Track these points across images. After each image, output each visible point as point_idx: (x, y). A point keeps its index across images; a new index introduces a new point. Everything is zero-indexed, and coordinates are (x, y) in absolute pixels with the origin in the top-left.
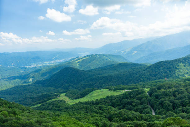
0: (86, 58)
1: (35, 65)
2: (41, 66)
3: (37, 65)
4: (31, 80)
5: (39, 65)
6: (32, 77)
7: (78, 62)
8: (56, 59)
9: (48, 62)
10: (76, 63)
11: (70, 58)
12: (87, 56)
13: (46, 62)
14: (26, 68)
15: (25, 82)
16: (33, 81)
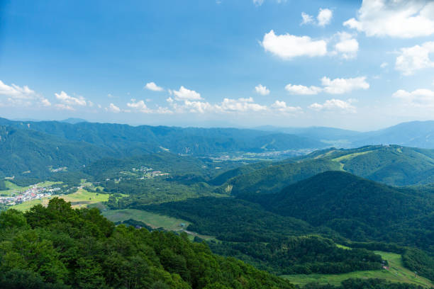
1: (227, 158)
2: (241, 161)
3: (231, 157)
4: (229, 188)
5: (237, 159)
6: (232, 183)
7: (342, 162)
8: (270, 148)
9: (254, 154)
10: (338, 164)
11: (308, 152)
13: (249, 154)
15: (218, 191)
16: (233, 192)
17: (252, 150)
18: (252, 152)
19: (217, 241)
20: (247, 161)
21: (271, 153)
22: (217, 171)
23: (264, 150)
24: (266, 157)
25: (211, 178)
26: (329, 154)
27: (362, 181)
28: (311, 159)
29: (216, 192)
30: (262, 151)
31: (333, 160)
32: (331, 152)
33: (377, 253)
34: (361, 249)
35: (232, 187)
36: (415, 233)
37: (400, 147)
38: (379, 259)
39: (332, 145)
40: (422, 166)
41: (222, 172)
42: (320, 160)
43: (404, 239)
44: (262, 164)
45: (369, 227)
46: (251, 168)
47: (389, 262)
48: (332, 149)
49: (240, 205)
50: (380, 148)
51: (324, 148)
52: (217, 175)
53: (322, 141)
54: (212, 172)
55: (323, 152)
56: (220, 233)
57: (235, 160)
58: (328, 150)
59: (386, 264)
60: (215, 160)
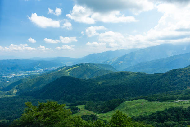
0: (76, 67)
1: (14, 75)
2: (22, 76)
3: (17, 75)
4: (15, 91)
5: (20, 75)
6: (17, 88)
7: (69, 72)
8: (38, 68)
9: (30, 72)
10: (67, 72)
11: (56, 68)
12: (77, 65)
13: (27, 72)
14: (4, 78)
15: (8, 94)
16: (18, 93)
17: (28, 70)
18: (28, 71)
19: (6, 121)
20: (25, 76)
21: (39, 70)
22: (7, 83)
23: (35, 69)
24: (36, 73)
25: (4, 87)
26: (64, 69)
27: (75, 79)
28: (57, 71)
29: (7, 94)
30: (34, 70)
31: (65, 71)
32: (65, 68)
33: (77, 106)
34: (72, 106)
35: (17, 90)
36: (91, 95)
37: (88, 63)
38: (77, 109)
39: (66, 64)
40: (95, 70)
41: (12, 83)
42: (60, 72)
43: (88, 98)
44: (34, 76)
45: (78, 96)
46: (28, 79)
47: (80, 109)
48: (65, 66)
49: (21, 99)
50: (82, 64)
51: (63, 66)
52: (8, 85)
53: (62, 63)
54: (5, 84)
55: (61, 68)
56: (8, 116)
57: (19, 76)
58: (64, 67)
59: (79, 110)
60: (6, 77)
